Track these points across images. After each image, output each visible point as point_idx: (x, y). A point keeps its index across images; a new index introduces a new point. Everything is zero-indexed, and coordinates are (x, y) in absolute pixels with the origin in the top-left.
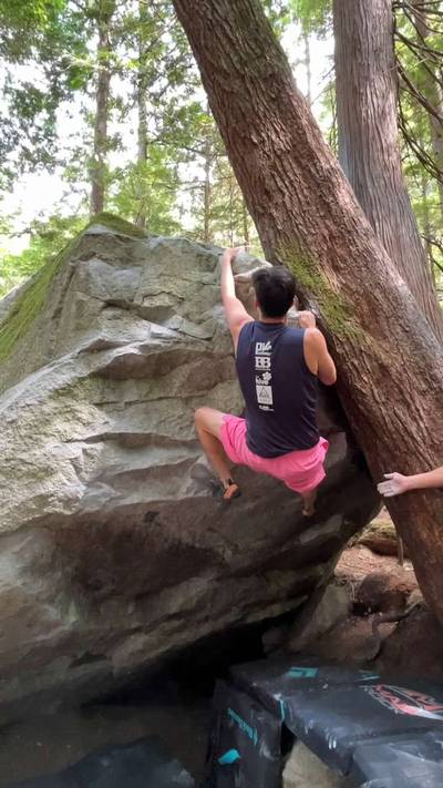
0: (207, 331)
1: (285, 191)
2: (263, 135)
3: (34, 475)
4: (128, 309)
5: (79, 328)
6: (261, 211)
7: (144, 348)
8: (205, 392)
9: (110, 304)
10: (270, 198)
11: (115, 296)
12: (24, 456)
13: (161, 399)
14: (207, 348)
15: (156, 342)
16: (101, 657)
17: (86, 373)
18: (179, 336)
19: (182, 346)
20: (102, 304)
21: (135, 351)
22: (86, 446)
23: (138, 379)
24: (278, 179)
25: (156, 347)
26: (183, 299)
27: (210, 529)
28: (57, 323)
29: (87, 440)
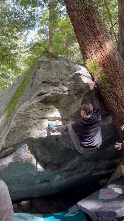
0: (68, 88)
1: (90, 45)
2: (83, 28)
3: (26, 128)
4: (48, 83)
5: (36, 89)
6: (83, 52)
7: (52, 94)
8: (69, 105)
9: (44, 82)
10: (85, 48)
11: (45, 80)
12: (24, 123)
13: (58, 107)
14: (68, 93)
15: (55, 92)
16: (48, 181)
17: (38, 101)
18: (61, 90)
19: (62, 93)
20: (41, 82)
21: (50, 95)
23: (52, 102)
24: (87, 41)
26: (62, 79)
28: (32, 88)
29: (39, 119)
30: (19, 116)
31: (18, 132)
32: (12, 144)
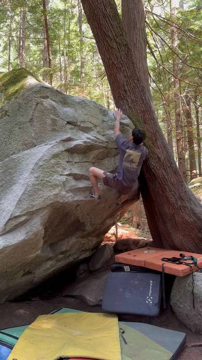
0: (106, 139)
1: (131, 91)
3: (52, 187)
4: (75, 126)
7: (85, 142)
8: (100, 161)
9: (68, 123)
10: (126, 93)
12: (47, 179)
13: (85, 162)
14: (106, 145)
15: (89, 140)
16: (31, 273)
17: (64, 149)
18: (97, 140)
19: (97, 143)
20: (65, 122)
21: (81, 143)
22: (67, 177)
23: (78, 153)
24: (128, 87)
25: (89, 142)
26: (96, 125)
27: (88, 214)
28: (31, 125)
29: (66, 175)
30: (39, 168)
31: (40, 192)
32: (30, 210)
